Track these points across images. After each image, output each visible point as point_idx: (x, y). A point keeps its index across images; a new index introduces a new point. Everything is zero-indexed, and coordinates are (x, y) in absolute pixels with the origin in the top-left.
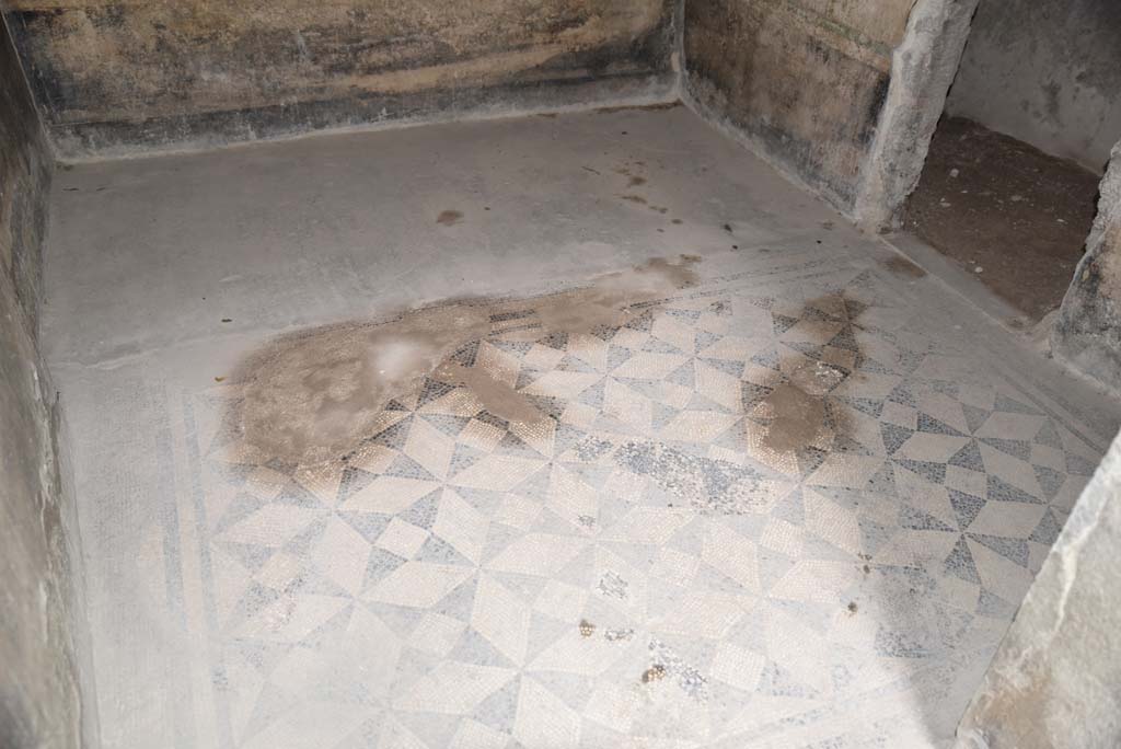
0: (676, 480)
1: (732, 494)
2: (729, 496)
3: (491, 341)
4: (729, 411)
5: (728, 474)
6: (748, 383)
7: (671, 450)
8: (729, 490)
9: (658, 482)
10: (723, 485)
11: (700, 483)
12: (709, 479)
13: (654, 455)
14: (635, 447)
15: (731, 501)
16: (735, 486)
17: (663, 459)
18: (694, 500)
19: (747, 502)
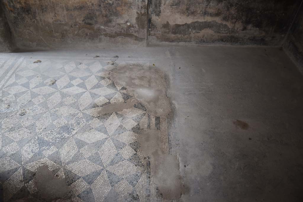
0: (52, 134)
1: (36, 144)
2: (36, 143)
3: (145, 114)
4: (68, 163)
5: (44, 148)
6: (78, 179)
7: (64, 138)
8: (38, 145)
9: (55, 129)
10: (41, 144)
11: (46, 139)
12: (46, 142)
13: (66, 133)
14: (72, 130)
15: (34, 143)
16: (38, 147)
17: (62, 135)
18: (42, 134)
19: (30, 146)
